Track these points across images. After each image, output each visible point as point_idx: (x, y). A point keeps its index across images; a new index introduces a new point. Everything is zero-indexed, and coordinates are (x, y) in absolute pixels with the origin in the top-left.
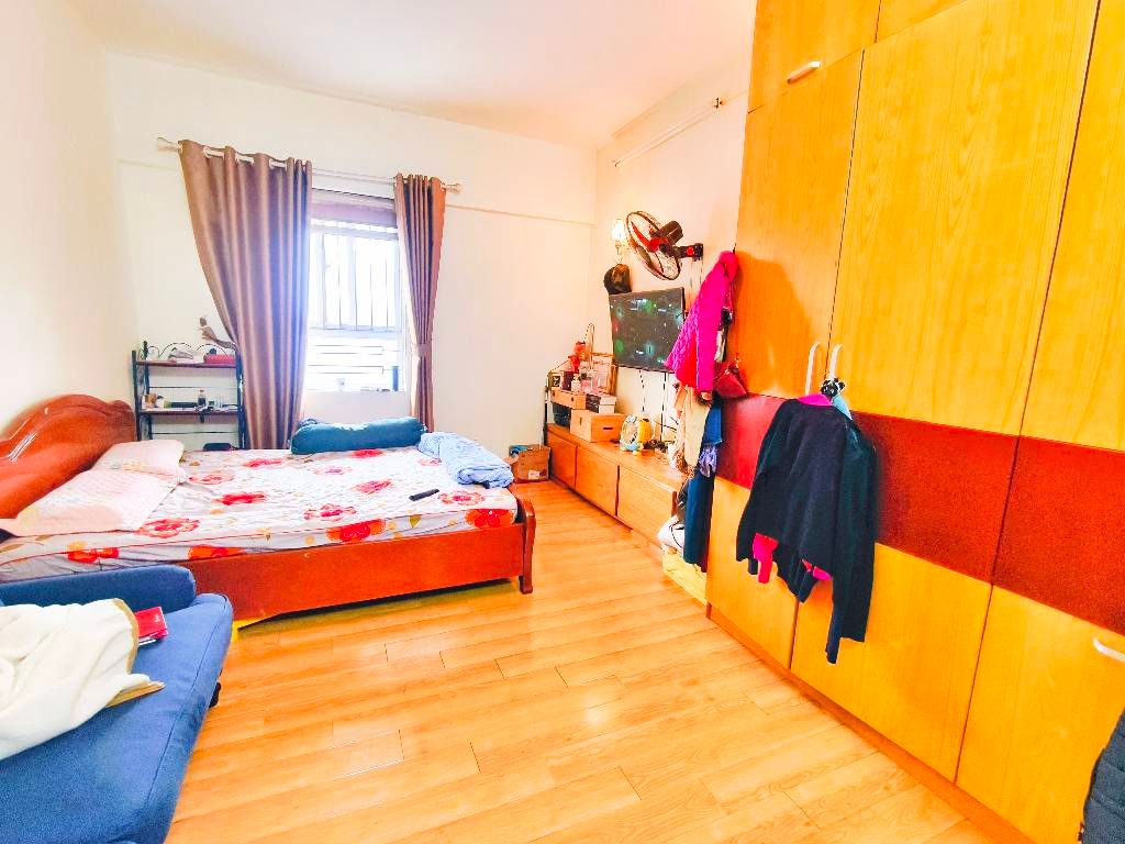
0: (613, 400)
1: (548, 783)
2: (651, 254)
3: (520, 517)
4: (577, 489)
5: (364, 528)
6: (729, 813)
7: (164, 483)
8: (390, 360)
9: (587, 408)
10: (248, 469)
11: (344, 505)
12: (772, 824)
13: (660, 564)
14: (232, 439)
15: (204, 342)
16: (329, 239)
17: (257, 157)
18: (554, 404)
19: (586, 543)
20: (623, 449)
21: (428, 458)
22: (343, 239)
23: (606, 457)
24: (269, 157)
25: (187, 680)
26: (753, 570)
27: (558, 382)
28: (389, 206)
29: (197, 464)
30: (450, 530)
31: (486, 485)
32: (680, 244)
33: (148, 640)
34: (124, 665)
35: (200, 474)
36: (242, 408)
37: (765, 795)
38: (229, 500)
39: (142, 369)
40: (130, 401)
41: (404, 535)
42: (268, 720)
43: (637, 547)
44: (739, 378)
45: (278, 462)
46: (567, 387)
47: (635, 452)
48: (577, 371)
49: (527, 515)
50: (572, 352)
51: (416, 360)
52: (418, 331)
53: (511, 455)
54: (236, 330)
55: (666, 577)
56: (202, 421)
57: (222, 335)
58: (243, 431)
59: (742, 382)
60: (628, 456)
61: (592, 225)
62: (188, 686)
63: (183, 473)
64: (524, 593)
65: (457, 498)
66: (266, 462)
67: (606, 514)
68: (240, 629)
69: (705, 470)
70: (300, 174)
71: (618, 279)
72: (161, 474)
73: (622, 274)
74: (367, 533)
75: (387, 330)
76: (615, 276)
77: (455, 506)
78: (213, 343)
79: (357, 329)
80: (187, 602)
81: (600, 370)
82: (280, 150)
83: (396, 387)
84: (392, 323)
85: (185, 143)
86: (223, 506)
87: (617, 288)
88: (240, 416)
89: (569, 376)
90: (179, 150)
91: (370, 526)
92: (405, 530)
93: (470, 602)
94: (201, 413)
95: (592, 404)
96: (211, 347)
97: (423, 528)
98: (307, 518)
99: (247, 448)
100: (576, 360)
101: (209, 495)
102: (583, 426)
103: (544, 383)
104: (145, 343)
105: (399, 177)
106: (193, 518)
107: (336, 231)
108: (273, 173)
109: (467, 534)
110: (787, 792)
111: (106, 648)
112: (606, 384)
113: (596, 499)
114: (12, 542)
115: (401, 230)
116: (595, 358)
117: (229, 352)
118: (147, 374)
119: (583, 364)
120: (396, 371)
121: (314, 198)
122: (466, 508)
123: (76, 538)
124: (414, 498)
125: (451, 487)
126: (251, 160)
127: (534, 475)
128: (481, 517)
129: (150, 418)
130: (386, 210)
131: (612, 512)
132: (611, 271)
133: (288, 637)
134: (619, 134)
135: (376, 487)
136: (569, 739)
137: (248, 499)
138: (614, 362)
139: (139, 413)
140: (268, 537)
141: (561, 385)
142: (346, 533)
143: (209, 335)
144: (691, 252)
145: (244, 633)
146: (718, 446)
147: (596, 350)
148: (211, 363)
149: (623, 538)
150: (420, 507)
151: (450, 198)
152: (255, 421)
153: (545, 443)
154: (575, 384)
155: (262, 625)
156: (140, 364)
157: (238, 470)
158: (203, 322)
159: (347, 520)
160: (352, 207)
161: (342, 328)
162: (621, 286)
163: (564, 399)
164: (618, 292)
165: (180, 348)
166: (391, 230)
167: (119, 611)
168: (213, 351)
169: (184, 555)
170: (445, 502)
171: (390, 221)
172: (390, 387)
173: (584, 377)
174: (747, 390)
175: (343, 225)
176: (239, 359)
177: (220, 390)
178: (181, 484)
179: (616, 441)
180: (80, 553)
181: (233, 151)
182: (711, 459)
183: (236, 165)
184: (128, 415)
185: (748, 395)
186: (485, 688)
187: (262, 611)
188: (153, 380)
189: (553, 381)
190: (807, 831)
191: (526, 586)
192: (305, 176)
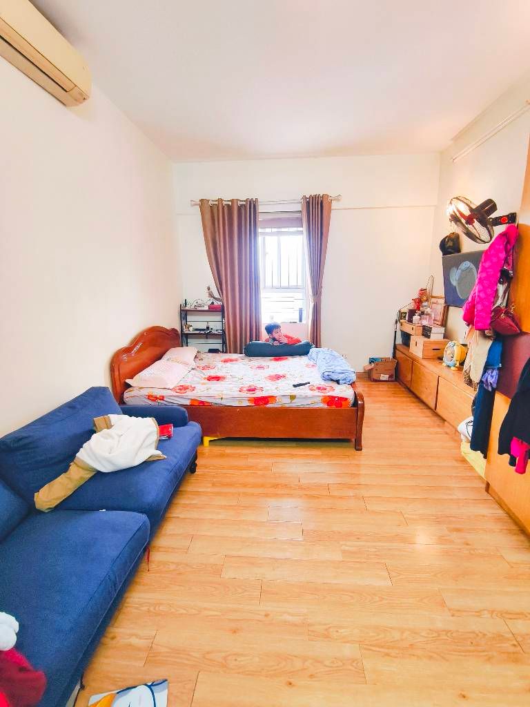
0: (442, 330)
1: (338, 557)
2: (470, 227)
3: (355, 404)
4: (411, 389)
5: (265, 400)
6: (453, 616)
7: (187, 368)
8: (299, 304)
9: (423, 335)
10: (223, 363)
11: (259, 386)
12: (485, 635)
13: (459, 447)
14: (219, 347)
16: (267, 238)
17: (232, 201)
18: (402, 331)
19: (407, 425)
20: (444, 364)
21: (312, 363)
22: (275, 238)
23: (431, 368)
24: (238, 200)
25: (176, 457)
26: (512, 463)
27: (405, 317)
28: (298, 215)
29: (202, 359)
30: (312, 406)
31: (338, 382)
32: (493, 216)
33: (164, 438)
34: (154, 446)
35: (202, 364)
36: (223, 331)
37: (486, 615)
38: (210, 378)
39: (184, 313)
40: (179, 329)
41: (287, 406)
42: (214, 485)
43: (447, 433)
44: (513, 320)
45: (236, 360)
46: (410, 321)
47: (453, 368)
48: (419, 309)
49: (359, 402)
50: (416, 296)
51: (312, 305)
52: (313, 287)
53: (370, 363)
54: (222, 293)
55: (463, 457)
56: (207, 338)
57: (216, 295)
58: (224, 343)
59: (517, 325)
60: (446, 370)
61: (435, 207)
62: (175, 460)
63: (194, 364)
64: (357, 450)
65: (319, 388)
66: (231, 360)
67: (429, 408)
68: (210, 441)
69: (487, 385)
70: (252, 205)
71: (450, 244)
72: (186, 364)
73: (452, 240)
74: (267, 403)
75: (297, 288)
76: (448, 241)
77: (317, 393)
78: (213, 299)
79: (281, 288)
80: (184, 424)
81: (436, 308)
82: (242, 195)
83: (301, 320)
84: (300, 283)
85: (202, 201)
86: (206, 381)
87: (450, 250)
88: (222, 336)
89: (412, 313)
90: (199, 204)
91: (269, 399)
92: (286, 403)
93: (323, 449)
94: (206, 334)
95: (426, 332)
97: (297, 404)
98: (240, 391)
99: (226, 352)
100: (419, 302)
101: (202, 375)
102: (418, 348)
103: (395, 317)
104: (186, 300)
105: (305, 198)
106: (193, 386)
107: (272, 234)
108: (239, 208)
109: (321, 410)
110: (507, 621)
111: (147, 436)
112: (440, 318)
113: (423, 397)
114: (131, 389)
115: (304, 229)
116: (433, 300)
117: (220, 303)
118: (186, 315)
119: (425, 304)
120: (301, 311)
121: (260, 218)
122: (323, 394)
123: (151, 390)
124: (295, 386)
125: (318, 381)
126: (230, 203)
127: (385, 377)
128: (332, 401)
129: (187, 336)
130: (297, 218)
131: (433, 407)
132: (445, 239)
133: (229, 450)
134: (456, 139)
135: (278, 377)
136: (358, 538)
137: (217, 378)
138: (446, 302)
139: (183, 334)
140: (222, 398)
141: (407, 318)
142: (258, 401)
143: (211, 295)
144: (504, 220)
145: (212, 443)
146: (499, 369)
147: (434, 295)
148: (212, 309)
149: (439, 426)
150: (297, 391)
151: (334, 205)
152: (230, 337)
153: (394, 356)
154: (416, 318)
155: (219, 441)
156: (183, 310)
157: (218, 364)
158: (209, 289)
159: (258, 394)
160: (279, 219)
161: (272, 287)
162: (452, 249)
163: (408, 328)
164: (450, 253)
165: (200, 302)
166: (300, 229)
167: (153, 423)
168: (213, 303)
169: (188, 403)
170: (311, 390)
171: (299, 224)
172: (298, 321)
173: (423, 313)
174: (521, 330)
175: (275, 230)
176: (223, 306)
177: (215, 323)
178: (193, 369)
179: (441, 359)
180: (152, 396)
181: (222, 200)
182: (492, 378)
183: (223, 208)
184: (178, 335)
185: (523, 334)
186: (318, 498)
187: (218, 434)
188: (189, 318)
189: (401, 315)
190: (512, 649)
191: (358, 446)
192: (255, 206)
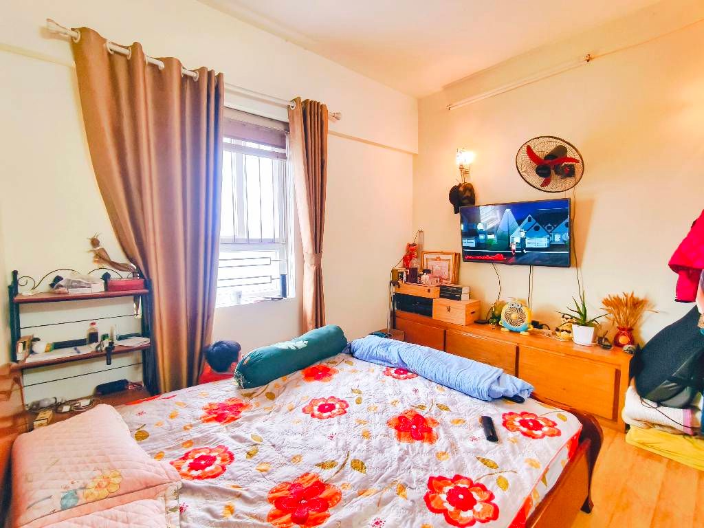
0: (468, 289)
9: (442, 297)
15: (96, 266)
46: (413, 282)
47: (523, 333)
61: (415, 155)
65: (528, 426)
70: (213, 84)
71: (468, 194)
73: (470, 190)
75: (274, 243)
76: (465, 192)
78: (106, 266)
83: (285, 295)
89: (414, 272)
90: (72, 38)
95: (449, 293)
96: (103, 272)
102: (451, 313)
103: (389, 278)
104: (15, 273)
105: (297, 100)
116: (429, 256)
118: (16, 313)
120: (283, 279)
132: (454, 188)
134: (448, 88)
148: (112, 291)
153: (394, 325)
158: (95, 242)
162: (469, 199)
163: (417, 290)
165: (67, 276)
168: (107, 276)
171: (278, 142)
172: (280, 294)
173: (429, 272)
181: (141, 50)
189: (398, 276)
192: (217, 90)
